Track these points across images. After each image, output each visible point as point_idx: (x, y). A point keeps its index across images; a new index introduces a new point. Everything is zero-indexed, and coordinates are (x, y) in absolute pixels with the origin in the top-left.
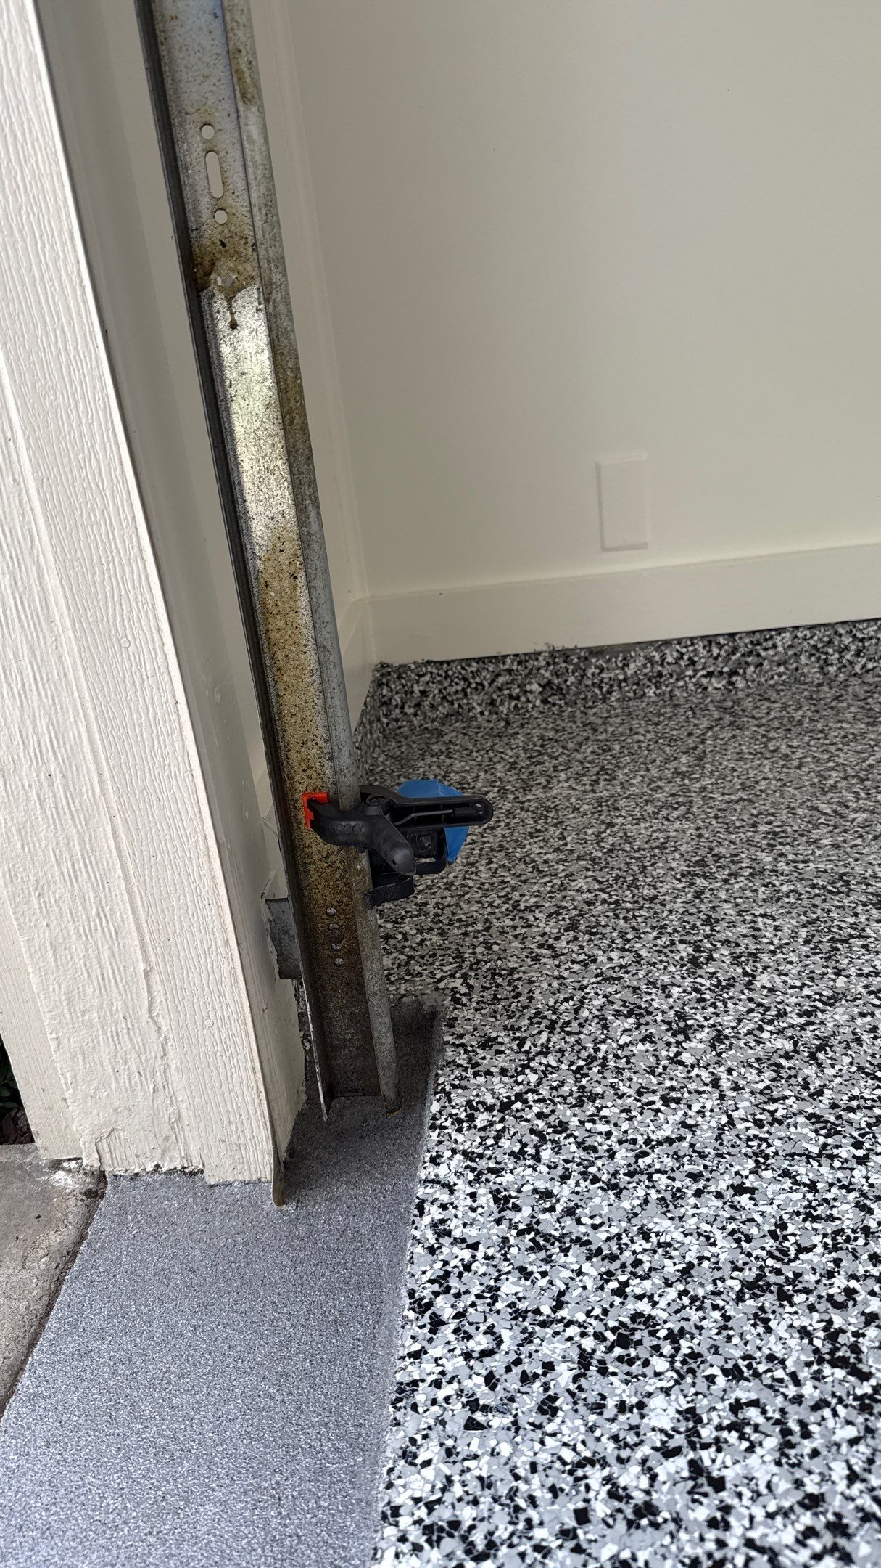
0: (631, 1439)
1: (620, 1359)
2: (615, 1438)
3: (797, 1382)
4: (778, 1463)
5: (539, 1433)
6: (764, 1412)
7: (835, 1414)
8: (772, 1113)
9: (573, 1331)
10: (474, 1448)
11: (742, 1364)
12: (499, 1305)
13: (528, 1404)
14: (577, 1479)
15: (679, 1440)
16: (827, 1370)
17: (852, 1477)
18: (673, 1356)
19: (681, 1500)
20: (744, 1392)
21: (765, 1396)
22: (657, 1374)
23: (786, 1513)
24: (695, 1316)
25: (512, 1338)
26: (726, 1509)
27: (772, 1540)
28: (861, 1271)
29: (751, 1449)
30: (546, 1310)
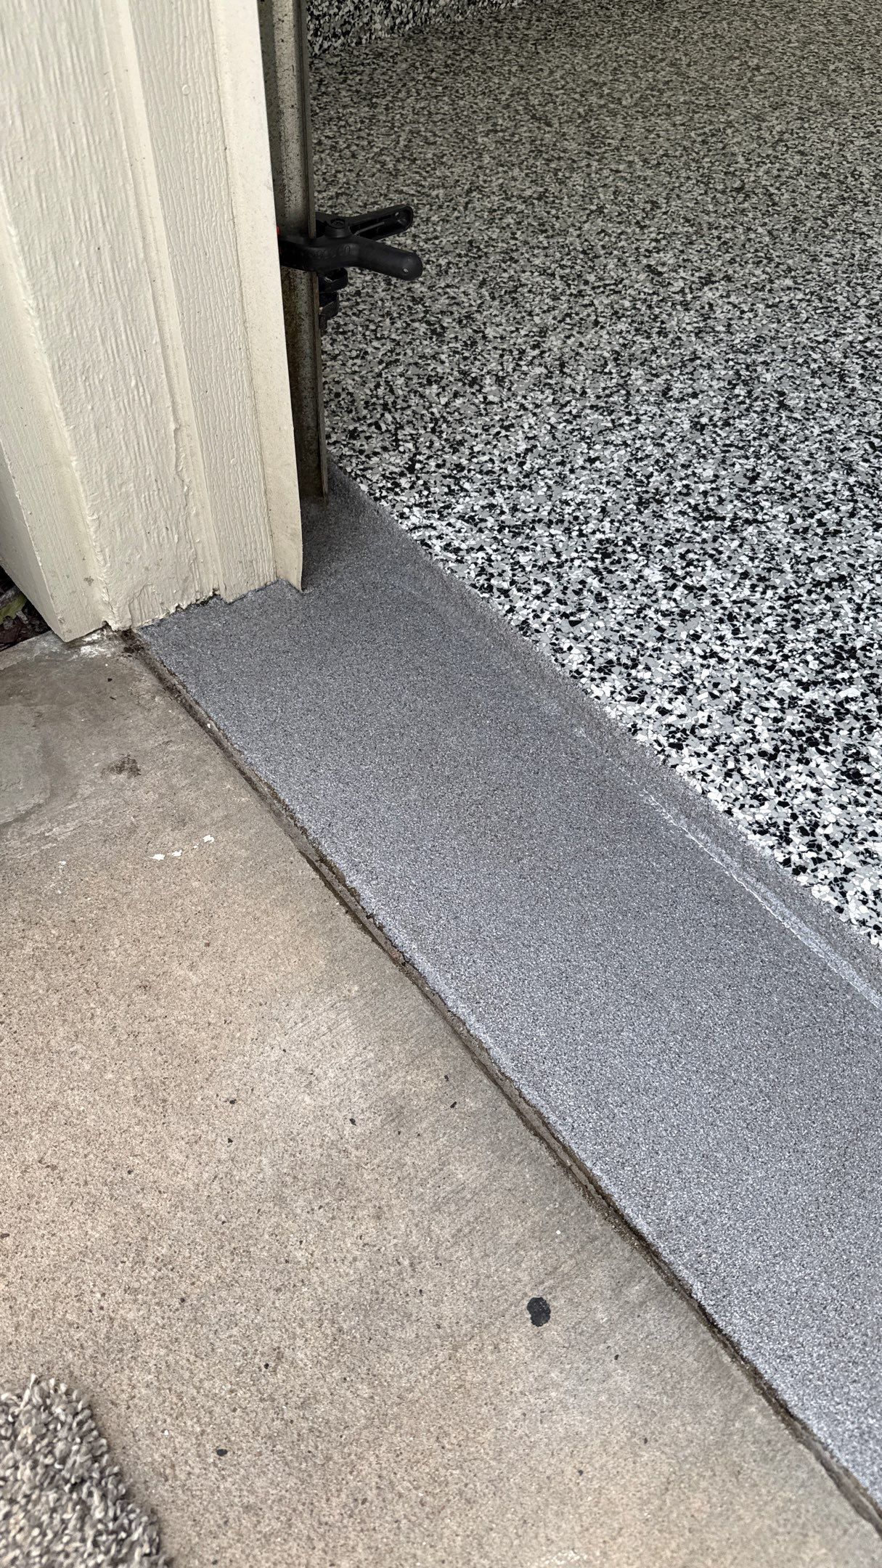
0: (650, 592)
1: (612, 563)
2: (643, 595)
3: (699, 535)
4: (719, 569)
5: (608, 611)
6: (696, 553)
7: (725, 539)
8: (570, 412)
9: (577, 563)
10: (585, 631)
11: (668, 538)
12: (528, 569)
13: (589, 601)
14: (644, 618)
15: (671, 582)
16: (706, 524)
17: (752, 559)
18: (635, 551)
19: (695, 603)
20: (681, 549)
21: (690, 546)
22: (636, 561)
23: (739, 584)
24: (628, 528)
25: (551, 579)
26: (715, 595)
27: (742, 596)
28: (683, 476)
29: (703, 569)
30: (554, 560)
